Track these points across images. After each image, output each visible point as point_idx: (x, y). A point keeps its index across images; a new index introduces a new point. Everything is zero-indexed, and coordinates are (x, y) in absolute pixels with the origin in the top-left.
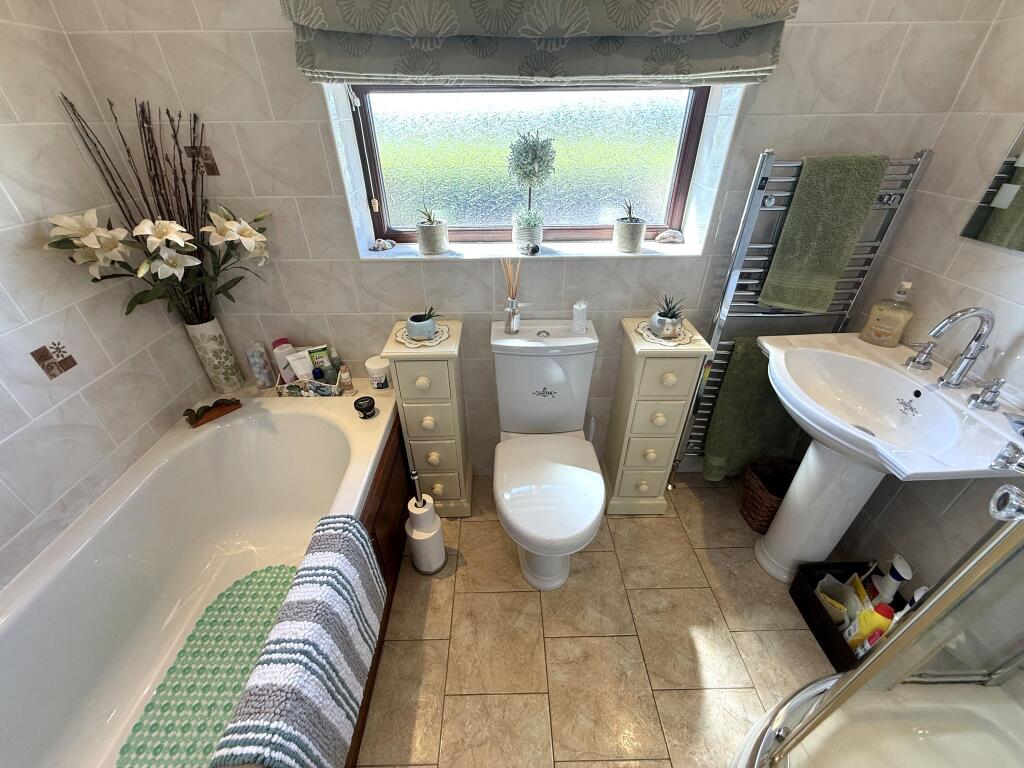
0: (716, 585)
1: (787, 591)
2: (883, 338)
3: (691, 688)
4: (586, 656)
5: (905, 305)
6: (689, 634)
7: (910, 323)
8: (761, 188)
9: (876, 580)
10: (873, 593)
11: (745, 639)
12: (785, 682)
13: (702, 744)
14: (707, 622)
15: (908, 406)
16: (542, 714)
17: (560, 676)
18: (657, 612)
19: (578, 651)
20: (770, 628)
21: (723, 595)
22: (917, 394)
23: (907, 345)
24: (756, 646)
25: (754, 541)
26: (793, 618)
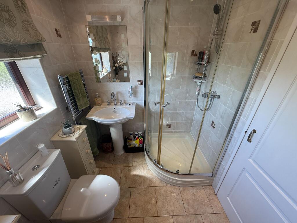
0: (122, 166)
1: (126, 153)
2: (100, 104)
3: (143, 178)
4: (135, 204)
5: (99, 97)
6: (132, 175)
7: (101, 99)
8: (64, 84)
9: (129, 138)
10: (131, 140)
11: (134, 164)
12: (142, 161)
13: (152, 179)
14: (130, 170)
15: (115, 111)
16: (148, 220)
17: (139, 213)
18: (126, 181)
19: (133, 206)
20: (133, 159)
21: (125, 165)
22: (115, 109)
23: (104, 103)
24: (136, 163)
25: (114, 154)
26: (131, 155)
